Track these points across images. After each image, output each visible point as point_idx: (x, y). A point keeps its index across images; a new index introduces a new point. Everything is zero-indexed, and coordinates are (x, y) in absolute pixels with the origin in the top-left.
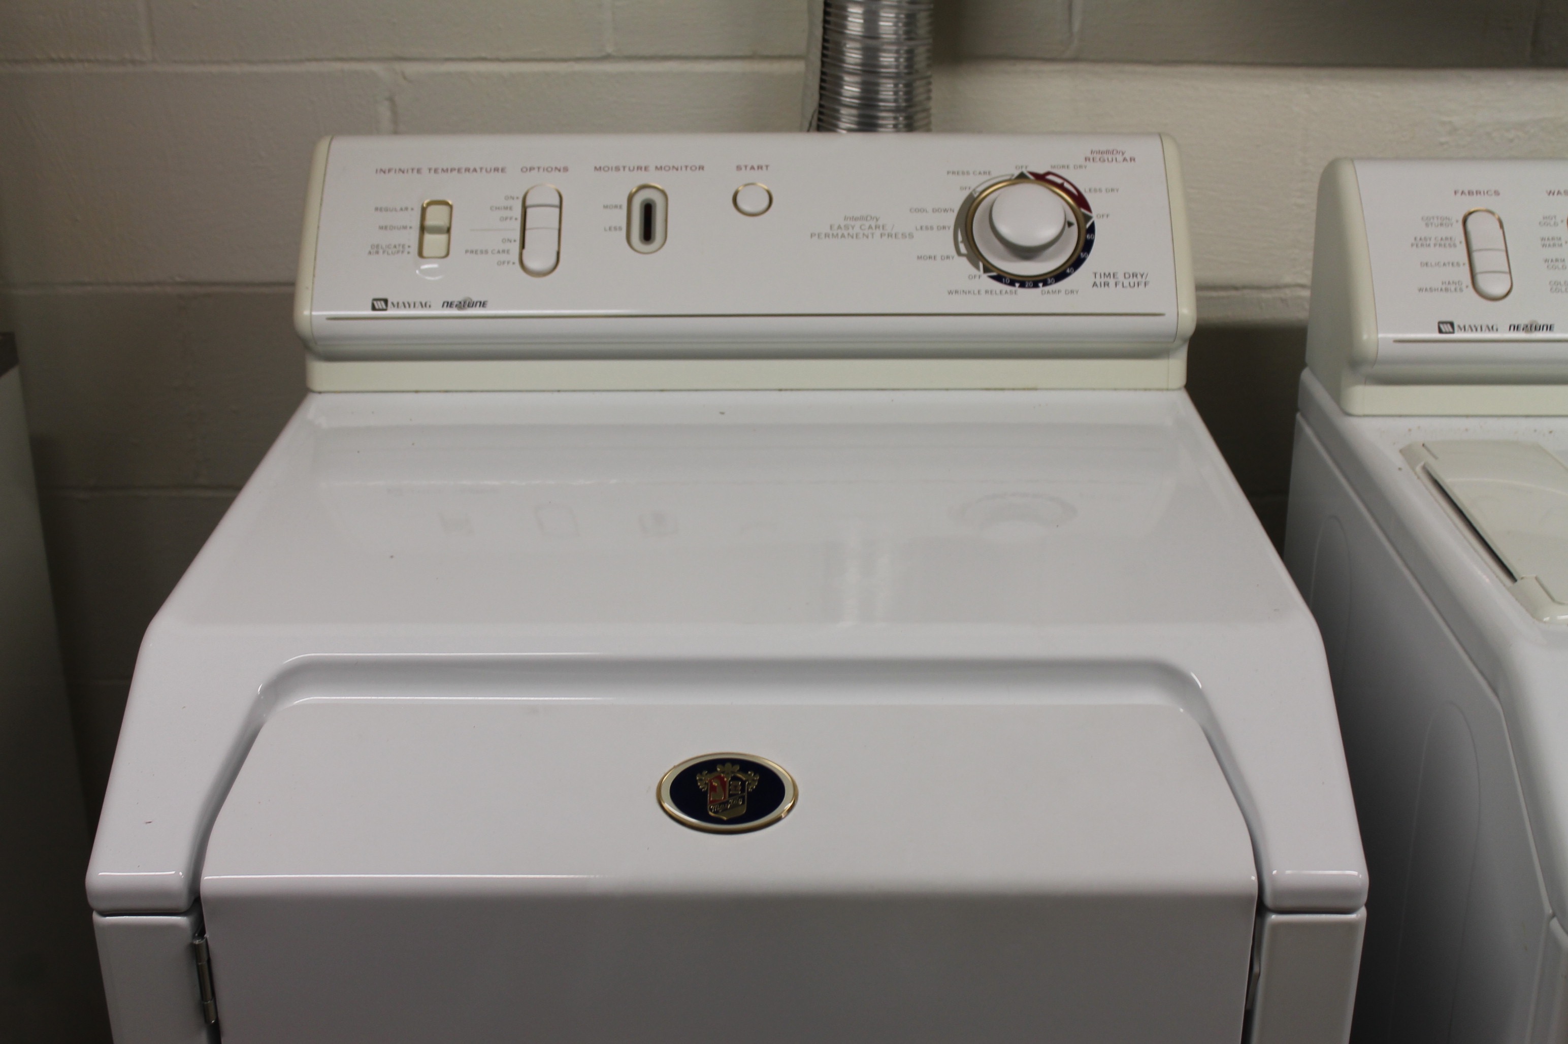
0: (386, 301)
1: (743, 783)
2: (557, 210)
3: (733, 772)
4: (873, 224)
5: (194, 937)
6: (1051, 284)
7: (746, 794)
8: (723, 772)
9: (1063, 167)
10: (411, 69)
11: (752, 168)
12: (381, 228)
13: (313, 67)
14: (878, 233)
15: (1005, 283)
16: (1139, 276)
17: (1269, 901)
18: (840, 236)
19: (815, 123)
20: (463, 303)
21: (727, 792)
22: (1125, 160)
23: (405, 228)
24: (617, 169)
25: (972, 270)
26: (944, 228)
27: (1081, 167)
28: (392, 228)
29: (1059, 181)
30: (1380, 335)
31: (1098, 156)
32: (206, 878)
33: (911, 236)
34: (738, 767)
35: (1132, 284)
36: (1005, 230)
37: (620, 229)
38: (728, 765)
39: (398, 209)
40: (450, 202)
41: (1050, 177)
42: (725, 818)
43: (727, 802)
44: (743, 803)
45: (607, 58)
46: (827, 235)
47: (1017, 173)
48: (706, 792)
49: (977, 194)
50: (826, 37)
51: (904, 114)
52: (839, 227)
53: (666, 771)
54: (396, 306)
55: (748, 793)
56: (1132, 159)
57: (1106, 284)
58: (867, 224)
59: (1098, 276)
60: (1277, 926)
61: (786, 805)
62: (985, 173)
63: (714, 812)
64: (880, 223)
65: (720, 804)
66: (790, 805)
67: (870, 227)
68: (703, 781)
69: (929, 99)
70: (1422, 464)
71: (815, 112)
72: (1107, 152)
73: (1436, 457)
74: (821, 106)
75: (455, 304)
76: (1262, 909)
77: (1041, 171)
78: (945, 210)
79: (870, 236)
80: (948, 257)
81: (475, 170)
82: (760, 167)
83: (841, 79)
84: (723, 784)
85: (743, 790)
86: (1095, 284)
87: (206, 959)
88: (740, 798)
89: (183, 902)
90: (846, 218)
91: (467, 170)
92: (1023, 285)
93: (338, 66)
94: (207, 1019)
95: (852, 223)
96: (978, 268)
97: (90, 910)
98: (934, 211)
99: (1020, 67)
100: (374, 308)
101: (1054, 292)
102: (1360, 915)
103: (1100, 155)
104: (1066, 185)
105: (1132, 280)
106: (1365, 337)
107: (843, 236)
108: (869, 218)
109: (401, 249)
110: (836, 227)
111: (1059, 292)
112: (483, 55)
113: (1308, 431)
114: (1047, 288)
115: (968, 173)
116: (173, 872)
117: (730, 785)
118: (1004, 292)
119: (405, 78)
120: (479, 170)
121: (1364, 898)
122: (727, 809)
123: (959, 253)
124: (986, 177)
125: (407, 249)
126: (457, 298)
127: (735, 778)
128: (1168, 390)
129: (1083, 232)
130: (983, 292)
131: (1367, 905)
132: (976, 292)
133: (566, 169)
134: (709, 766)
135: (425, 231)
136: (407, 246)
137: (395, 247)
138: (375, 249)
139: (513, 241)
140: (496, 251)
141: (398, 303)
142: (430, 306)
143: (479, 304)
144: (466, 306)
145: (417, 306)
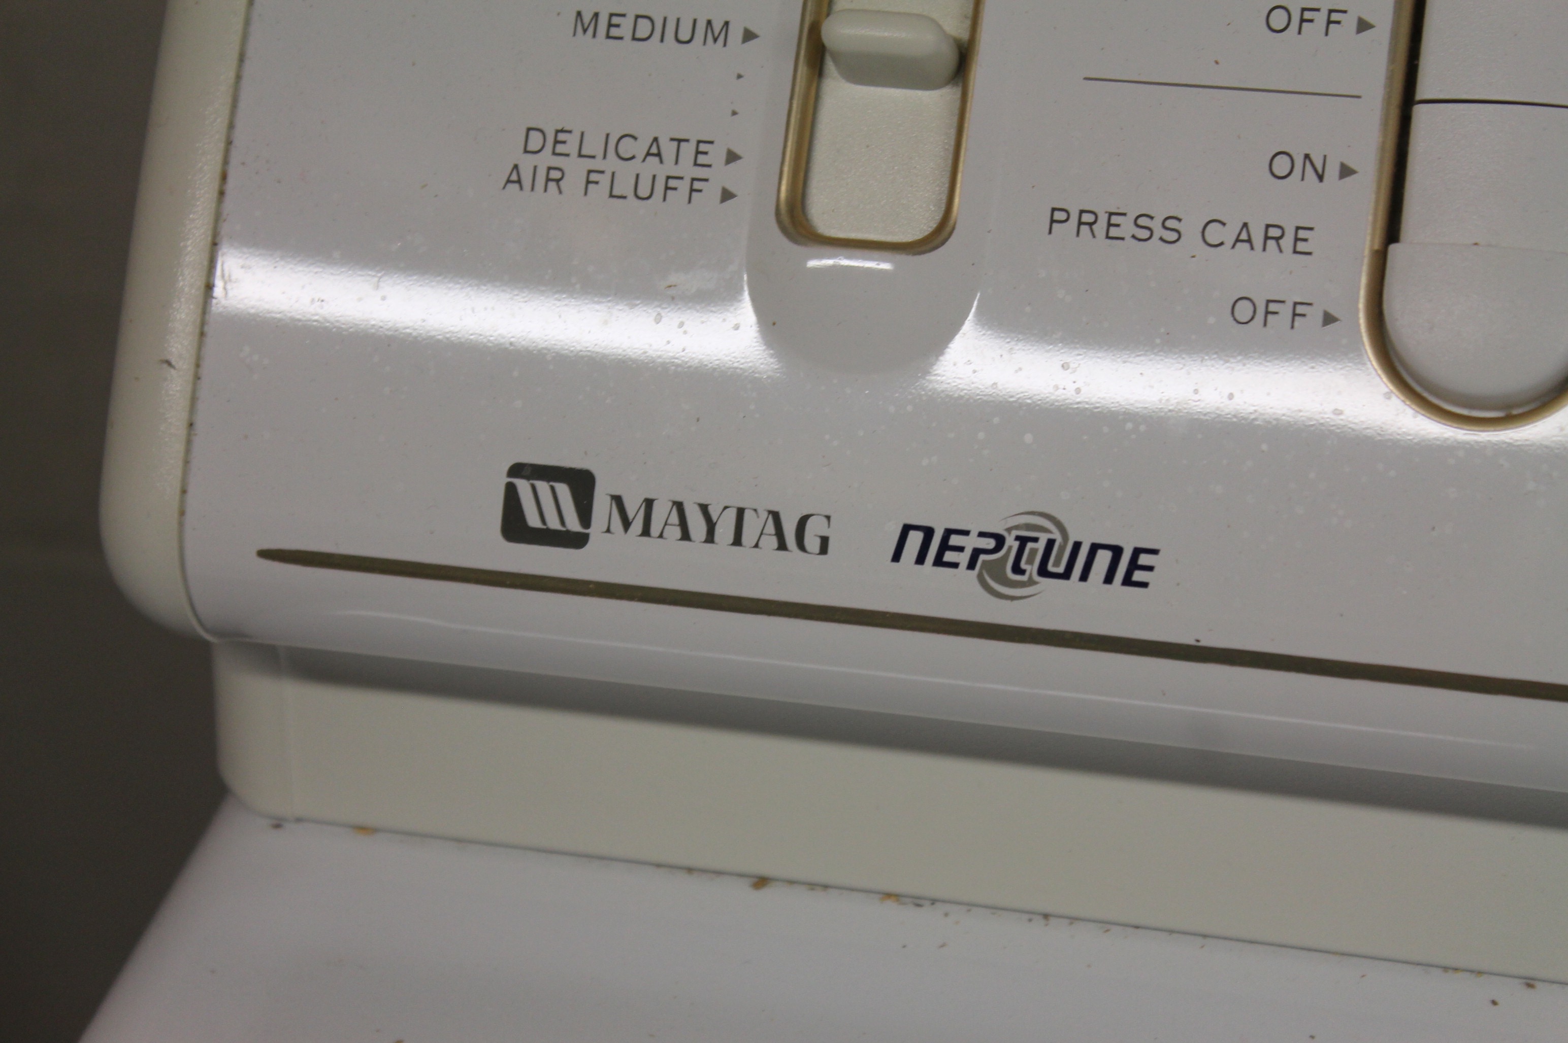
20: (1011, 543)
54: (637, 526)
75: (971, 543)
109: (686, 169)
135: (830, 66)
136: (716, 155)
137: (655, 152)
138: (546, 159)
139: (1332, 172)
140: (1228, 234)
141: (649, 504)
142: (824, 543)
143: (1103, 559)
144: (1031, 569)
145: (749, 537)
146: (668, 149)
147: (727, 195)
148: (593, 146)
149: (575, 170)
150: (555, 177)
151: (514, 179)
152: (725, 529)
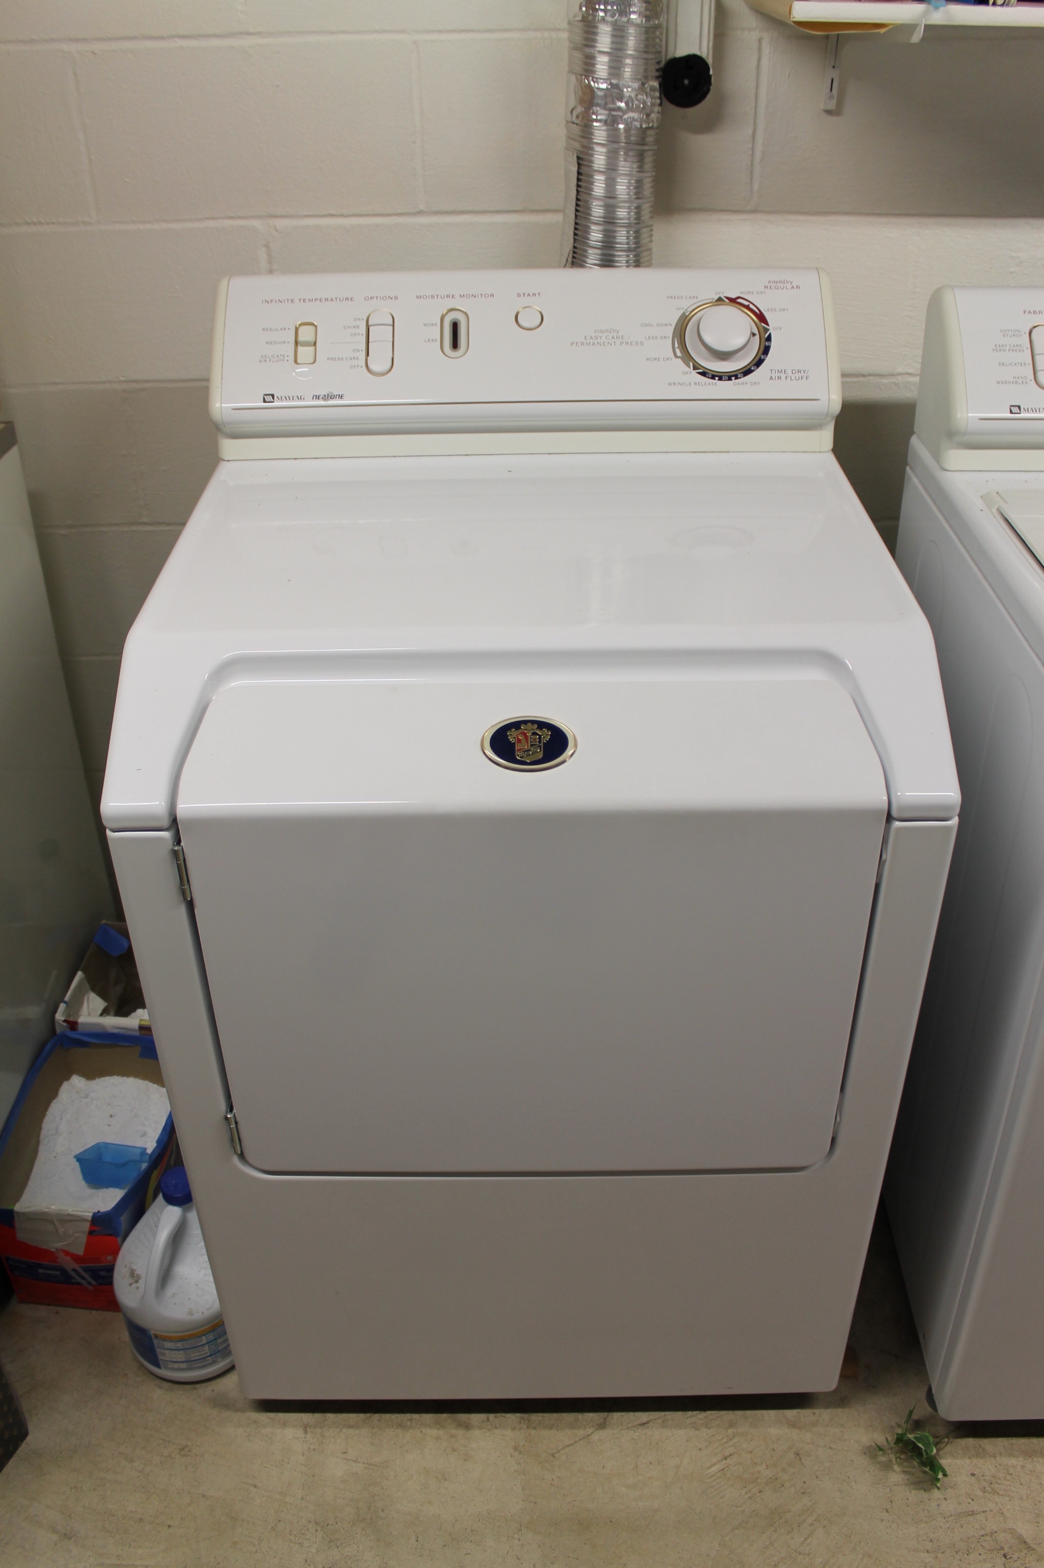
0: (273, 396)
1: (540, 736)
2: (392, 327)
3: (533, 730)
4: (615, 335)
5: (174, 845)
6: (740, 378)
7: (542, 744)
8: (526, 730)
9: (749, 293)
10: (280, 223)
11: (529, 295)
12: (267, 343)
13: (211, 224)
14: (618, 341)
15: (708, 378)
16: (802, 372)
17: (894, 813)
18: (591, 344)
19: (570, 260)
20: (327, 396)
21: (529, 742)
22: (793, 287)
23: (284, 342)
24: (433, 297)
25: (686, 368)
26: (665, 337)
27: (761, 293)
28: (275, 343)
29: (746, 303)
30: (969, 415)
31: (774, 285)
32: (180, 806)
33: (642, 344)
34: (536, 726)
35: (797, 378)
36: (708, 339)
37: (436, 340)
38: (529, 724)
39: (279, 329)
40: (316, 324)
41: (739, 300)
42: (528, 761)
43: (530, 750)
44: (540, 750)
45: (420, 213)
46: (582, 344)
47: (716, 297)
48: (514, 743)
49: (689, 313)
50: (578, 197)
51: (634, 253)
52: (591, 338)
53: (486, 730)
54: (280, 399)
55: (544, 743)
56: (798, 287)
57: (779, 378)
58: (611, 335)
59: (773, 372)
60: (899, 829)
61: (569, 751)
62: (694, 297)
63: (521, 757)
64: (620, 334)
65: (524, 751)
66: (573, 751)
67: (613, 338)
68: (512, 736)
69: (651, 241)
70: (997, 506)
71: (570, 251)
72: (780, 282)
73: (1007, 503)
74: (575, 247)
75: (321, 396)
76: (890, 818)
77: (733, 296)
78: (666, 325)
79: (613, 344)
80: (668, 359)
81: (332, 300)
82: (534, 295)
83: (589, 227)
84: (526, 737)
85: (540, 742)
86: (771, 378)
87: (183, 859)
88: (538, 747)
89: (166, 823)
90: (595, 331)
91: (326, 299)
92: (720, 379)
93: (229, 222)
94: (185, 898)
95: (600, 335)
96: (689, 367)
97: (105, 828)
98: (658, 325)
99: (715, 216)
100: (265, 401)
101: (743, 384)
102: (955, 821)
103: (775, 284)
104: (751, 306)
105: (797, 375)
106: (959, 416)
107: (594, 344)
108: (612, 331)
109: (282, 358)
110: (588, 338)
111: (746, 383)
112: (332, 212)
113: (915, 480)
114: (737, 381)
115: (682, 298)
116: (158, 803)
117: (531, 738)
118: (707, 384)
119: (276, 230)
120: (334, 300)
121: (958, 811)
122: (530, 755)
123: (676, 356)
124: (695, 301)
125: (286, 358)
126: (322, 393)
127: (534, 734)
128: (820, 452)
129: (763, 340)
130: (693, 384)
131: (959, 816)
132: (688, 384)
133: (396, 298)
134: (516, 725)
135: (298, 345)
136: (286, 356)
137: (278, 356)
138: (264, 359)
139: (360, 351)
140: (349, 359)
141: (281, 397)
142: (304, 399)
143: (338, 396)
144: (329, 398)
145: (294, 399)
146: (279, 356)
147: (287, 360)
148: (270, 356)
149: (268, 360)
150: (265, 361)
151: (260, 361)
152: (291, 399)
